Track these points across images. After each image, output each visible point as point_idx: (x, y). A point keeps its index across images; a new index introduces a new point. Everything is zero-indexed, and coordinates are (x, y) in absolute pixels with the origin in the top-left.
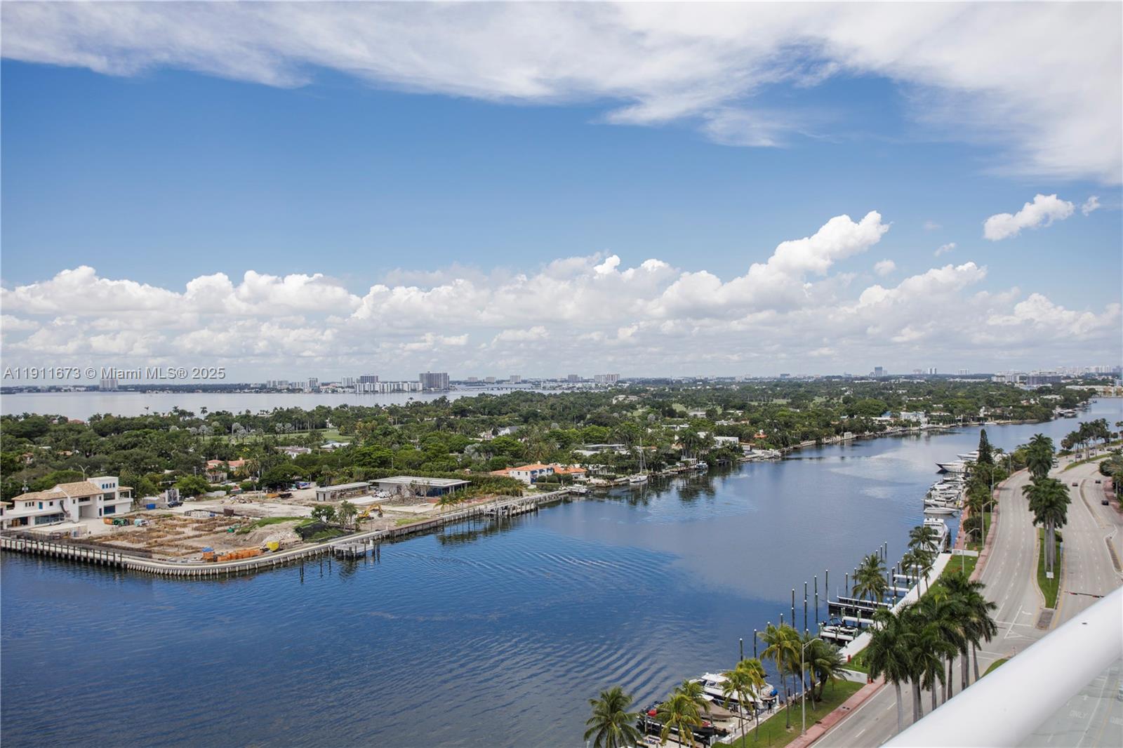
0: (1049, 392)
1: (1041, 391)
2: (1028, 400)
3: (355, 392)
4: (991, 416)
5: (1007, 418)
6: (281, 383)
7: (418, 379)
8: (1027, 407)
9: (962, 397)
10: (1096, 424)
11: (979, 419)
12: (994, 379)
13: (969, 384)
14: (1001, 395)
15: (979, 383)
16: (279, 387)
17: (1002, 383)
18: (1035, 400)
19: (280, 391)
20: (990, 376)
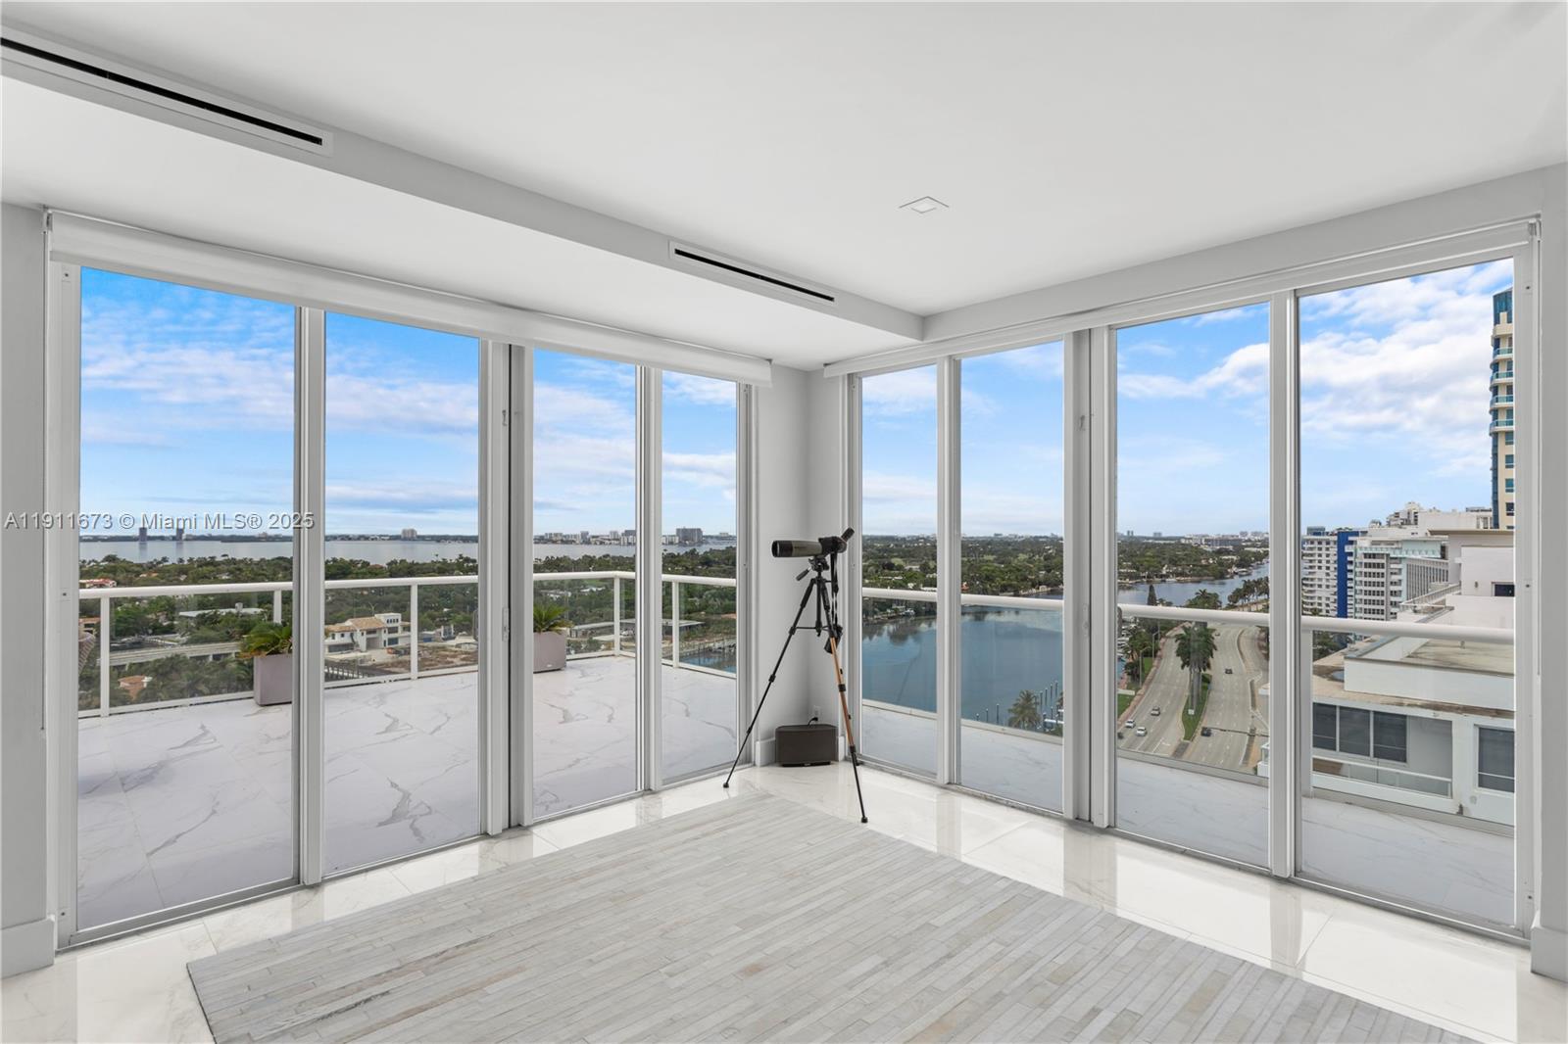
0: (1228, 552)
1: (1220, 552)
2: (1207, 560)
3: (620, 544)
4: (1172, 573)
5: (1187, 576)
6: (556, 535)
7: (675, 533)
8: (1206, 566)
9: (1150, 556)
10: (1258, 582)
11: (1162, 576)
12: (1183, 541)
13: (1159, 545)
14: (1186, 555)
15: (1170, 544)
16: (554, 539)
17: (1190, 545)
18: (1214, 559)
19: (554, 542)
20: (1179, 538)
